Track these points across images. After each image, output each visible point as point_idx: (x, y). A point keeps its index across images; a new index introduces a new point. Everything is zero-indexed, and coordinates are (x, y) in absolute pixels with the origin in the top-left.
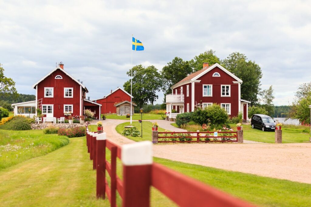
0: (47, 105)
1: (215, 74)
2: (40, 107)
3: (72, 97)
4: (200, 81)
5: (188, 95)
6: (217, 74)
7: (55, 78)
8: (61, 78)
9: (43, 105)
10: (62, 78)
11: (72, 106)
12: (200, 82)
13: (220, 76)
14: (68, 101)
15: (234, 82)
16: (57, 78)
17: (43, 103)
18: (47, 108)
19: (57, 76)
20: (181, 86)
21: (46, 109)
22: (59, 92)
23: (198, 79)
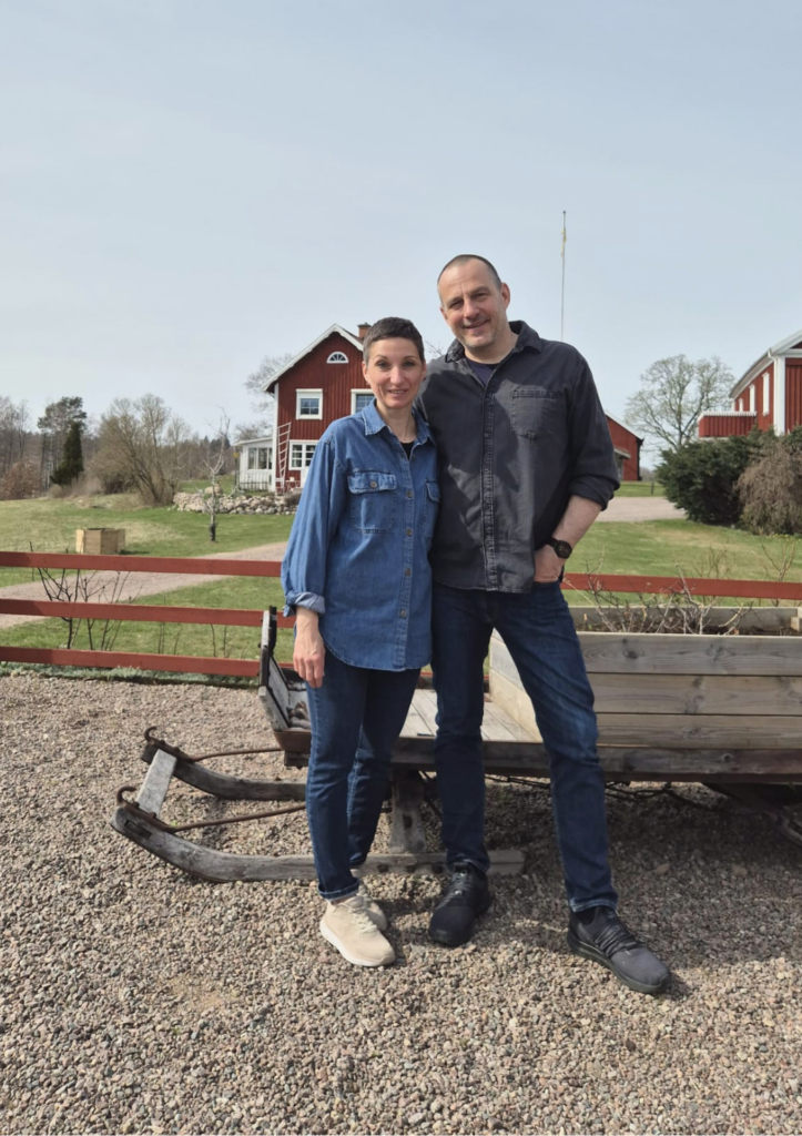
0: (304, 443)
2: (283, 447)
5: (766, 410)
7: (329, 361)
8: (343, 359)
10: (347, 361)
16: (332, 359)
17: (292, 437)
18: (304, 452)
19: (332, 355)
20: (750, 384)
21: (300, 455)
22: (337, 404)
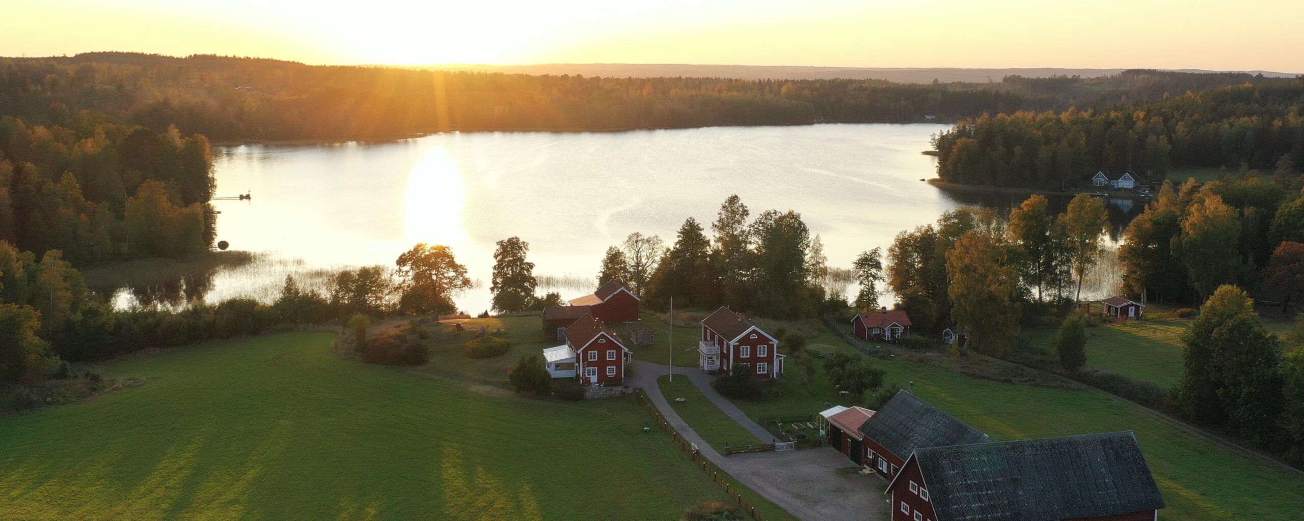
0: (591, 368)
1: (753, 336)
3: (615, 359)
6: (755, 336)
7: (598, 342)
9: (587, 368)
10: (605, 342)
11: (615, 367)
12: (739, 344)
13: (757, 337)
14: (611, 363)
15: (770, 343)
17: (587, 367)
18: (591, 371)
19: (600, 340)
22: (602, 356)
23: (737, 342)
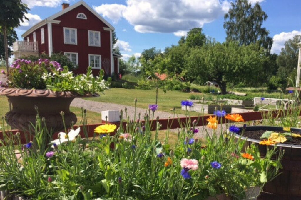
1: (80, 15)
4: (60, 21)
5: (43, 42)
6: (83, 15)
12: (60, 23)
13: (86, 18)
15: (105, 29)
20: (33, 32)
23: (56, 19)
